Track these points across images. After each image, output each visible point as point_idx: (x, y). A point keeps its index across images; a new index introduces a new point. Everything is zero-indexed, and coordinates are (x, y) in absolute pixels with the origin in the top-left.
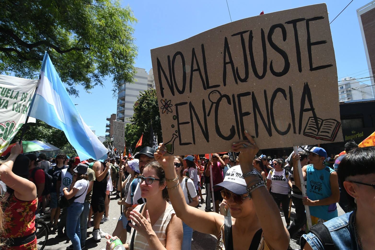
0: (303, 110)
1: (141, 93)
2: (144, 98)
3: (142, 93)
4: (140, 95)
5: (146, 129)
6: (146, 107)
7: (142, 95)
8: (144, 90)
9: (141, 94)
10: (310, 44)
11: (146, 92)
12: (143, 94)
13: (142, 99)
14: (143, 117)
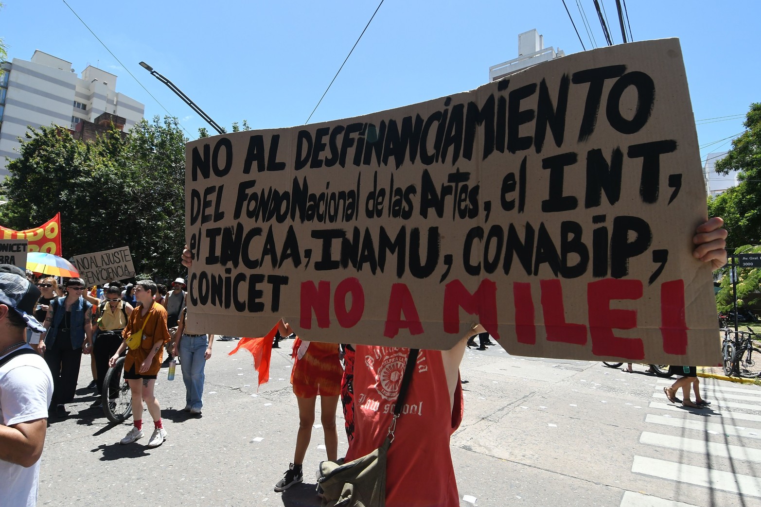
0: (125, 270)
1: (31, 129)
2: (38, 144)
3: (33, 131)
4: (27, 135)
5: (33, 217)
6: (40, 167)
7: (34, 137)
8: (41, 125)
9: (31, 134)
10: (125, 256)
11: (44, 131)
12: (37, 135)
13: (31, 145)
14: (31, 187)
